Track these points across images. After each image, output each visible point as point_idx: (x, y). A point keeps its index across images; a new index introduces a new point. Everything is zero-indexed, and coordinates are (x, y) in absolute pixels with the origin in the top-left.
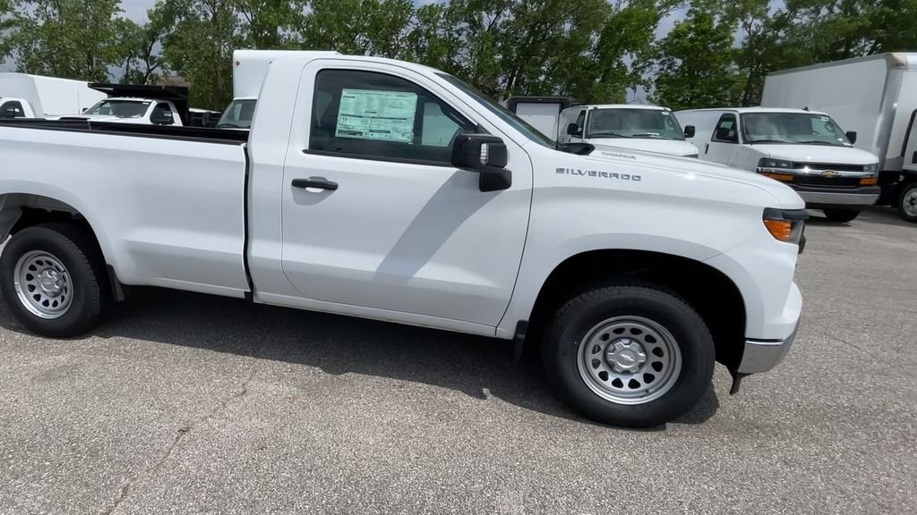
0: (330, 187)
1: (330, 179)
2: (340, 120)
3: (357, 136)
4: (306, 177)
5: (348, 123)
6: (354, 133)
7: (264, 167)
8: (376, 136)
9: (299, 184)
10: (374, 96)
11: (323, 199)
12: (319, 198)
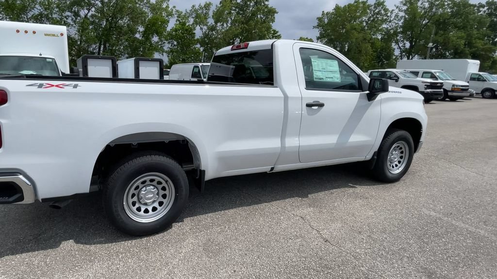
0: (321, 105)
1: (321, 102)
2: (315, 73)
3: (322, 80)
4: (311, 101)
5: (317, 74)
6: (321, 79)
7: (293, 98)
8: (329, 80)
9: (309, 105)
10: (323, 61)
11: (319, 111)
12: (316, 111)
